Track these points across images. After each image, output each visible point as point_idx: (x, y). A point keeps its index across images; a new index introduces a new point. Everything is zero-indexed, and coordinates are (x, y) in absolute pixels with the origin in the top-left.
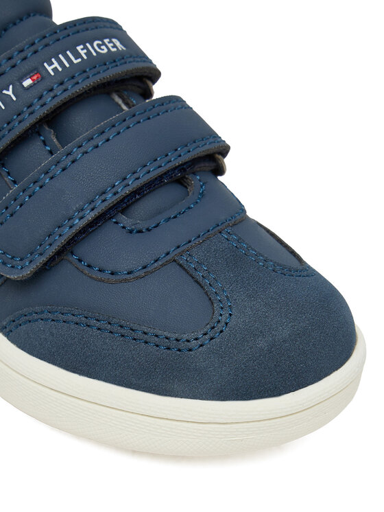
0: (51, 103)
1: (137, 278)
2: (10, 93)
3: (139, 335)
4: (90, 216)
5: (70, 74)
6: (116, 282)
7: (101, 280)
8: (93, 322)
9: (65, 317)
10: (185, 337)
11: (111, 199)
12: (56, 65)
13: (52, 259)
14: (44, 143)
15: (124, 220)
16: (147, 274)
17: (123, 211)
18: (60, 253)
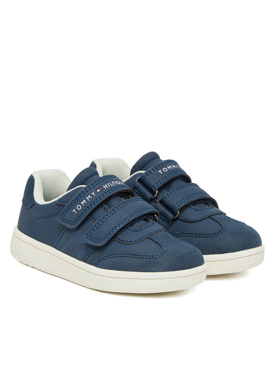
0: (106, 196)
1: (138, 242)
2: (93, 194)
3: (140, 256)
4: (122, 226)
5: (111, 188)
6: (131, 244)
7: (127, 244)
8: (125, 255)
9: (120, 255)
10: (155, 255)
11: (127, 221)
12: (106, 186)
13: (110, 240)
14: (104, 209)
15: (131, 228)
16: (141, 241)
17: (131, 226)
18: (113, 238)
